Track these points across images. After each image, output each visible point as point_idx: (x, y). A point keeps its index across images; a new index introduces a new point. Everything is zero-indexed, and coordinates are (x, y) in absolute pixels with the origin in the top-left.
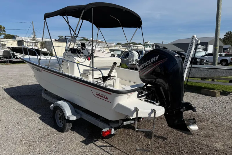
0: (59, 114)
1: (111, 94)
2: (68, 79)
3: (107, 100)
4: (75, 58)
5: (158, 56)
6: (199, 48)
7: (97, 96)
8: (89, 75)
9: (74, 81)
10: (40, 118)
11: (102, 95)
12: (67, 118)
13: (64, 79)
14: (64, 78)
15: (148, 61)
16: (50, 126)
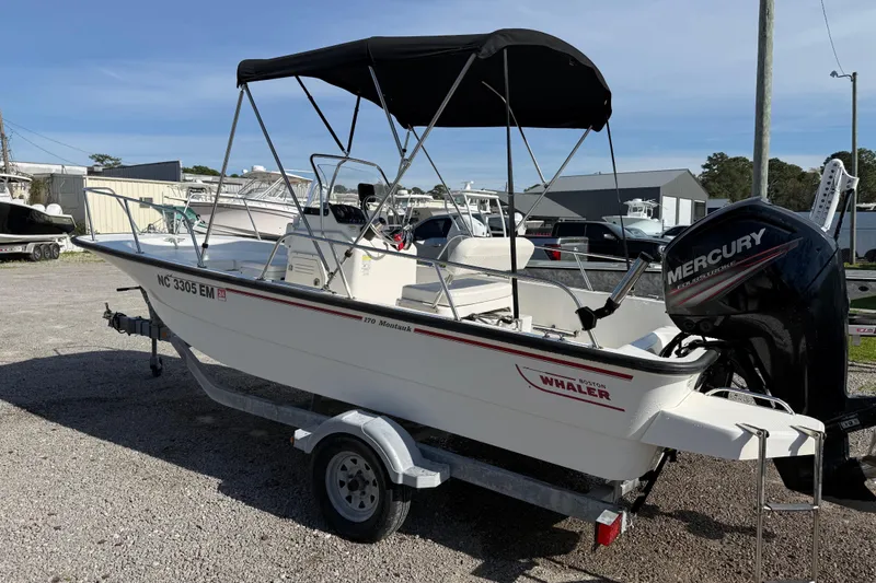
0: (344, 468)
1: (630, 377)
2: (382, 323)
3: (604, 401)
5: (762, 231)
6: (635, 210)
7: (547, 387)
8: (439, 308)
9: (416, 330)
10: (221, 488)
11: (575, 384)
12: (400, 481)
13: (362, 322)
14: (360, 318)
15: (718, 251)
16: (294, 519)
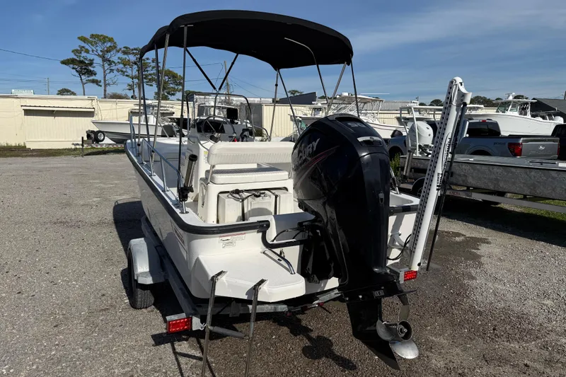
4: (202, 142)
5: (318, 140)
12: (135, 277)
